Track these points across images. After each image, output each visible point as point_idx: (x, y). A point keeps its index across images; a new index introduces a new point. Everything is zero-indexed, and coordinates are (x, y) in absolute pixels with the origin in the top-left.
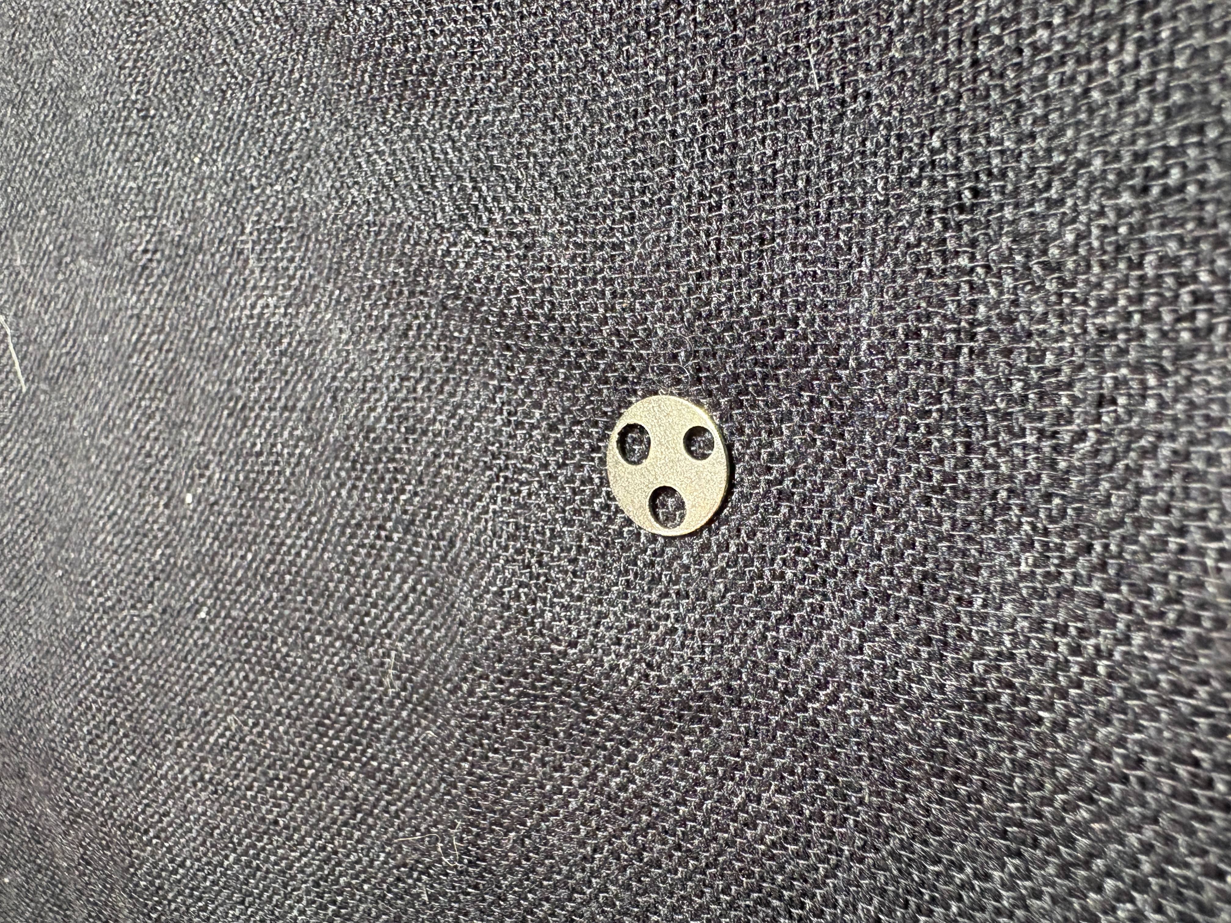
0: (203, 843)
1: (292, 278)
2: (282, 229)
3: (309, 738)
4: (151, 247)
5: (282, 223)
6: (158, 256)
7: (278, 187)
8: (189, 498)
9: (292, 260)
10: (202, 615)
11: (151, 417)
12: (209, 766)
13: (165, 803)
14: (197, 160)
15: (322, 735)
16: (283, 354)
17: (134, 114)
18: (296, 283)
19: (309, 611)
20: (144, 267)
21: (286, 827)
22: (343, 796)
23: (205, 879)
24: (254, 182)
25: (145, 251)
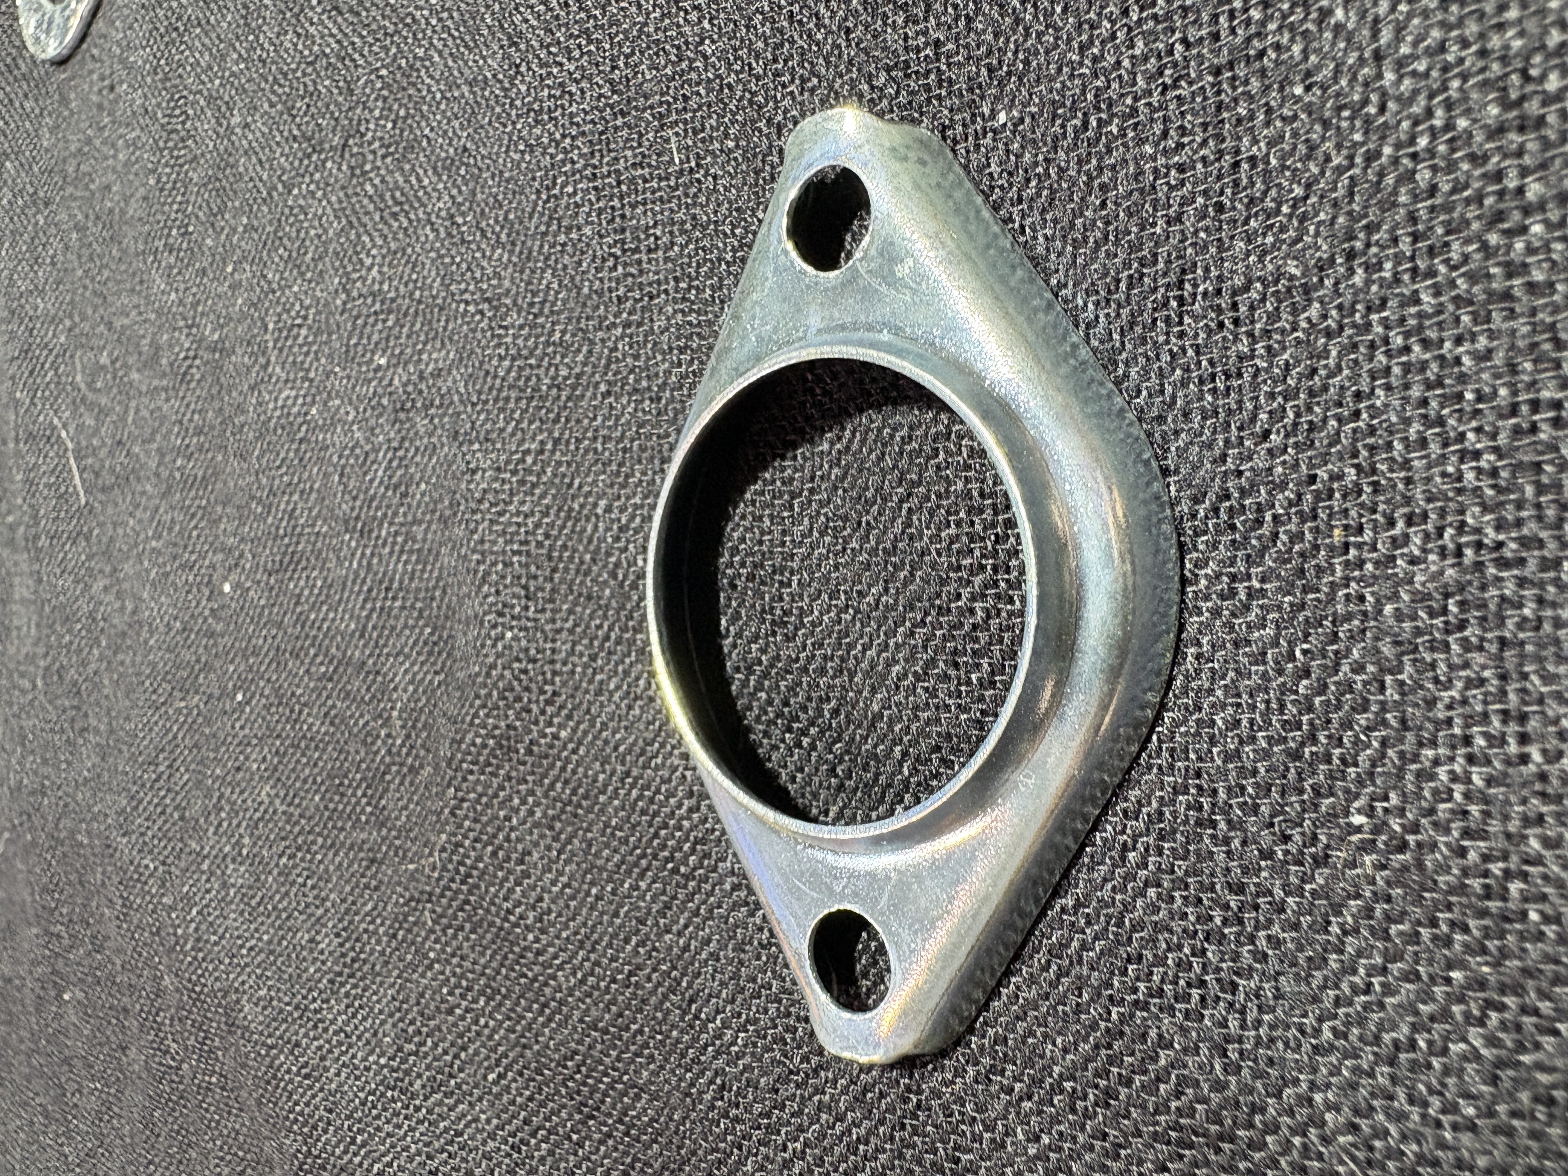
0: (242, 913)
1: (308, 370)
2: (300, 326)
3: (331, 800)
4: (191, 353)
5: (298, 321)
6: (197, 362)
7: (296, 289)
8: (227, 588)
9: (307, 354)
10: (239, 697)
11: (193, 515)
12: (246, 840)
13: (208, 880)
14: (229, 269)
15: (342, 795)
16: (301, 441)
17: (174, 232)
18: (312, 375)
19: (330, 679)
20: (185, 374)
21: (313, 887)
22: (361, 849)
23: (242, 947)
24: (275, 286)
25: (186, 358)
